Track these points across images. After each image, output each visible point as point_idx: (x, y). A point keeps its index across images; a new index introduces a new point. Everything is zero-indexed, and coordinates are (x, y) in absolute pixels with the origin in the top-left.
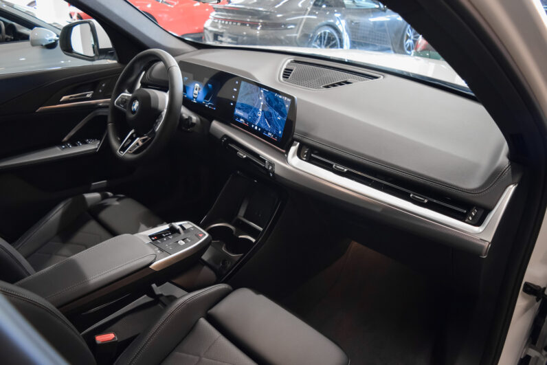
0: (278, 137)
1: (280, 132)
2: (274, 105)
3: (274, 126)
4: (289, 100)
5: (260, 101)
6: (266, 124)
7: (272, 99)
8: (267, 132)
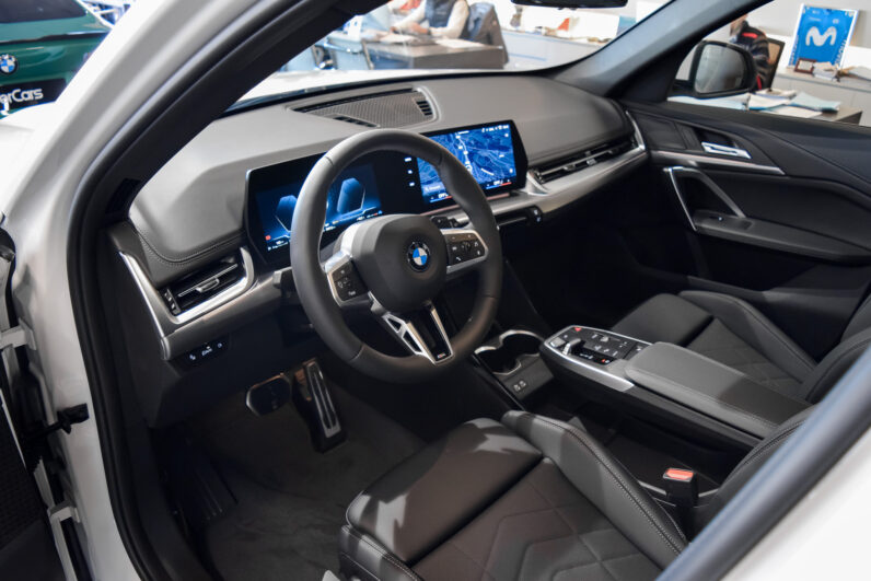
0: (510, 178)
1: (511, 171)
2: (486, 144)
3: (498, 169)
4: (506, 127)
5: (461, 152)
6: (486, 175)
7: (480, 138)
8: (492, 183)
